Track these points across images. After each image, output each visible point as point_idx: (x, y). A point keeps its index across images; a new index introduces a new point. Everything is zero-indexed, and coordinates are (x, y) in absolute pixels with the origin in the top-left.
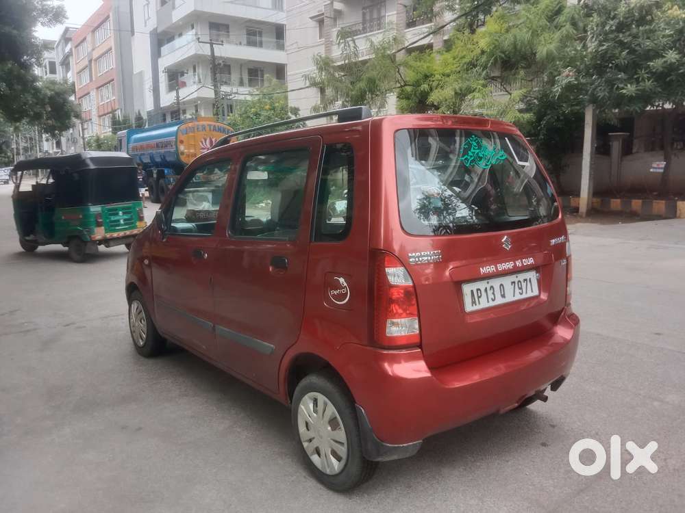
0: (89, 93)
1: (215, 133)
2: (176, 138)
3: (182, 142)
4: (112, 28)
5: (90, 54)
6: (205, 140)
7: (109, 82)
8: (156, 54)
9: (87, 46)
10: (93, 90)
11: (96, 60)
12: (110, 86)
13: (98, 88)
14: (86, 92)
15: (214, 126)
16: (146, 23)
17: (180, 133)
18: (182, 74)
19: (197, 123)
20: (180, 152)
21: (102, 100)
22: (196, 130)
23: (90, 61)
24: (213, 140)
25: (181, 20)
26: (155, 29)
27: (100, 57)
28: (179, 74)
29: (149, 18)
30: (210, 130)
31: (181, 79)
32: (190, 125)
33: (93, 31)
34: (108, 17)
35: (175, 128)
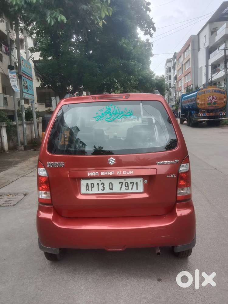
0: (181, 79)
1: (215, 93)
2: (196, 97)
3: (198, 99)
4: (191, 50)
5: (182, 62)
6: (210, 97)
7: (188, 73)
8: (208, 57)
9: (182, 59)
10: (183, 77)
11: (184, 64)
12: (189, 75)
13: (184, 76)
14: (180, 79)
15: (215, 90)
16: (204, 44)
17: (198, 95)
18: (219, 65)
19: (206, 89)
20: (197, 103)
21: (186, 82)
22: (205, 92)
23: (182, 65)
24: (214, 97)
25: (219, 40)
26: (208, 47)
27: (186, 62)
28: (218, 66)
29: (206, 42)
30: (213, 92)
31: (218, 68)
32: (203, 90)
33: (184, 52)
34: (190, 45)
35: (196, 93)
